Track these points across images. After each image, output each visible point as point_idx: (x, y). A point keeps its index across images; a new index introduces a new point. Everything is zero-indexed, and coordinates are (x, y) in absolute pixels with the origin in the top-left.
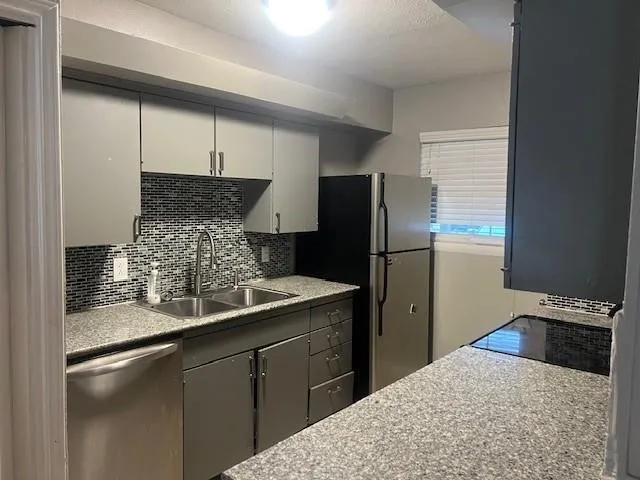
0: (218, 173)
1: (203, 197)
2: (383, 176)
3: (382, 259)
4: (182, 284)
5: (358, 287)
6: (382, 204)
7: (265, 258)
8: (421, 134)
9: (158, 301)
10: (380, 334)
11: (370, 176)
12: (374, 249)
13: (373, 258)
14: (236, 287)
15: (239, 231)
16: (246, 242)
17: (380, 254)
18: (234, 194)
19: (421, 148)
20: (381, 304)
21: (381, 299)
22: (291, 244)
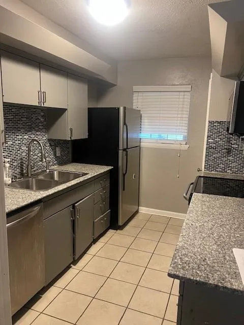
0: (42, 104)
1: (27, 118)
2: (125, 108)
3: (125, 152)
4: (18, 170)
5: (112, 167)
6: (125, 124)
7: (58, 154)
8: (134, 87)
9: (10, 182)
10: (124, 190)
11: (119, 108)
12: (121, 147)
13: (120, 152)
14: (48, 171)
15: (45, 138)
16: (49, 145)
17: (124, 150)
18: (43, 116)
19: (133, 94)
20: (124, 175)
21: (125, 172)
22: (70, 145)
